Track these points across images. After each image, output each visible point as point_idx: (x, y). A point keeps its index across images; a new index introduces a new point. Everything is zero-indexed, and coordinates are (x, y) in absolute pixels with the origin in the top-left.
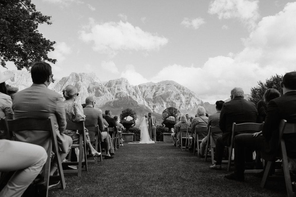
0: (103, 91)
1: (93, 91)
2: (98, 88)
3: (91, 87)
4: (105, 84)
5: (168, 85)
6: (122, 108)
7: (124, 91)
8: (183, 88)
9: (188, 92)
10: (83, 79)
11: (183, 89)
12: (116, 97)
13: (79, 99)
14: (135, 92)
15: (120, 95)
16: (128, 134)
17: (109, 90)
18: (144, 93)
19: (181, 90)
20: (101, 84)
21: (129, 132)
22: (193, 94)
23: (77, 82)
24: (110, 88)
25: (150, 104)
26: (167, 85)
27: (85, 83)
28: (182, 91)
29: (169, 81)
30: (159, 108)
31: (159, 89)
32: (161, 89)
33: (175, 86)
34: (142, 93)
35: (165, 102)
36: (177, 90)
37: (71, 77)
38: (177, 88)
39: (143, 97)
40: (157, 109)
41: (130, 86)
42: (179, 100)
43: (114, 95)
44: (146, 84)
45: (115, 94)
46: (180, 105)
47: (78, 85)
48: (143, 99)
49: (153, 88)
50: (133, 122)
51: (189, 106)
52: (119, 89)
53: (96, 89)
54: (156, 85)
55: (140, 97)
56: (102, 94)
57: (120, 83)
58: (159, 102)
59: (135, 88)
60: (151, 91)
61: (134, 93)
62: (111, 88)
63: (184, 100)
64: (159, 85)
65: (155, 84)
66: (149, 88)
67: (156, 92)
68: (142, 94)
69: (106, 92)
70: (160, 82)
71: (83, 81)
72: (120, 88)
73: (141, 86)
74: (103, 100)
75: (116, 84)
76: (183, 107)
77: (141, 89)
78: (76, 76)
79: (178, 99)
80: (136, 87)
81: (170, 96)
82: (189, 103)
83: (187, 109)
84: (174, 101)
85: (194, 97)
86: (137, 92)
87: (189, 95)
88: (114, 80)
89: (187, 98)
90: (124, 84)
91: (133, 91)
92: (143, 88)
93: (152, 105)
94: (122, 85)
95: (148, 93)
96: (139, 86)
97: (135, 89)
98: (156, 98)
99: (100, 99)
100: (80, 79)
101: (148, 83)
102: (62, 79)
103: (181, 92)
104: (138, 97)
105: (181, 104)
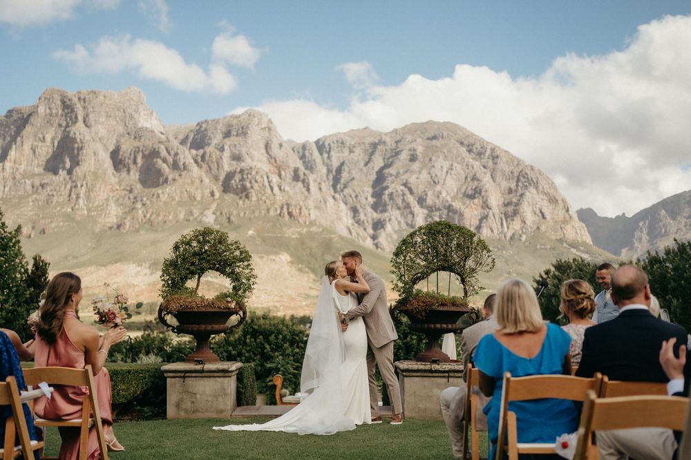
0: (175, 166)
1: (135, 162)
2: (155, 154)
3: (127, 147)
4: (181, 137)
5: (434, 138)
6: (251, 232)
7: (259, 165)
8: (493, 150)
9: (512, 168)
10: (92, 116)
11: (495, 158)
12: (226, 188)
13: (78, 198)
14: (302, 169)
15: (242, 179)
16: (202, 371)
17: (196, 162)
18: (339, 171)
19: (485, 160)
20: (163, 137)
21: (210, 361)
22: (531, 175)
23: (67, 126)
24: (201, 151)
25: (362, 217)
26: (428, 139)
27: (102, 131)
28: (490, 164)
29: (439, 123)
30: (396, 232)
31: (397, 154)
32: (404, 156)
33: (462, 143)
34: (329, 171)
35: (422, 207)
36: (469, 159)
37: (41, 109)
38: (470, 151)
39: (334, 187)
40: (389, 236)
41: (281, 146)
42: (476, 201)
43: (216, 178)
44: (344, 134)
45: (222, 178)
46: (481, 221)
47: (74, 140)
48: (334, 197)
49: (372, 154)
50: (233, 305)
51: (516, 225)
52: (237, 158)
53: (144, 156)
54: (387, 139)
55: (320, 189)
56: (170, 177)
57: (243, 132)
58: (399, 208)
59: (301, 151)
60: (366, 165)
61: (296, 171)
62: (205, 153)
63: (495, 200)
64: (398, 138)
65: (380, 134)
66: (358, 151)
67: (387, 166)
68: (331, 177)
69: (185, 168)
70: (403, 128)
71: (93, 123)
72: (244, 150)
73: (326, 144)
74: (174, 199)
75: (227, 135)
76: (494, 226)
77: (325, 156)
78: (63, 102)
79: (472, 197)
80: (304, 147)
81: (441, 181)
82: (515, 213)
83: (509, 235)
84: (457, 205)
85: (537, 188)
86: (310, 167)
87: (518, 180)
88: (217, 122)
89: (510, 191)
90: (256, 136)
91: (292, 166)
92: (333, 153)
93: (370, 220)
94: (250, 141)
95: (355, 173)
96: (317, 143)
97: (303, 157)
98: (387, 192)
99: (164, 198)
100: (80, 118)
101: (352, 134)
102: (6, 117)
103: (484, 167)
104: (313, 187)
105: (485, 217)
